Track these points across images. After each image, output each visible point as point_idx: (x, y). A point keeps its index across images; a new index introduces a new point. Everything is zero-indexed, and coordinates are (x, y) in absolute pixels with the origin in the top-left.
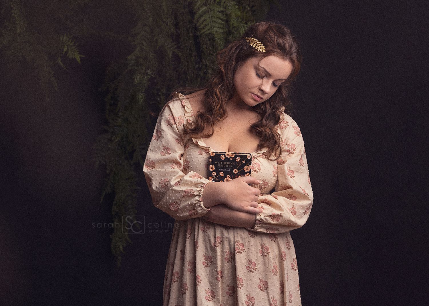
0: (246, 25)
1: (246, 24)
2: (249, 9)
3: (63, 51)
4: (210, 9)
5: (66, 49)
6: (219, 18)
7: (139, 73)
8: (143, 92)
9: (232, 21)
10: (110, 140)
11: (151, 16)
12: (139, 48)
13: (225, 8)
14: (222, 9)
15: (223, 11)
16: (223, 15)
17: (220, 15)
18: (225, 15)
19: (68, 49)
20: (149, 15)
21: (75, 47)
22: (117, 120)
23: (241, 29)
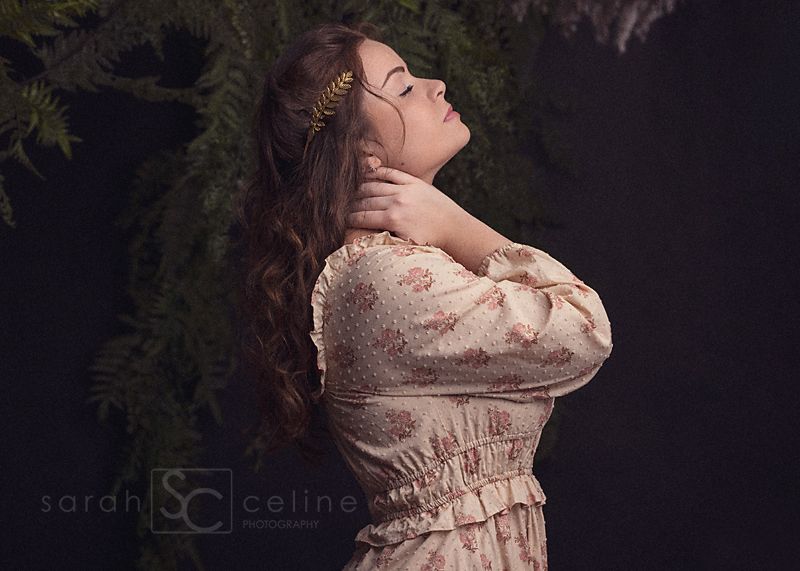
0: (483, 75)
1: (485, 71)
2: (493, 35)
3: (27, 124)
4: (398, 33)
5: (35, 120)
6: (419, 55)
7: (216, 187)
8: (224, 234)
9: (451, 65)
10: (137, 351)
11: (249, 46)
12: (216, 122)
13: (434, 30)
14: (426, 33)
15: (428, 39)
16: (429, 47)
17: (422, 48)
18: (433, 48)
19: (41, 120)
20: (244, 42)
21: (59, 114)
22: (157, 301)
23: (471, 83)
